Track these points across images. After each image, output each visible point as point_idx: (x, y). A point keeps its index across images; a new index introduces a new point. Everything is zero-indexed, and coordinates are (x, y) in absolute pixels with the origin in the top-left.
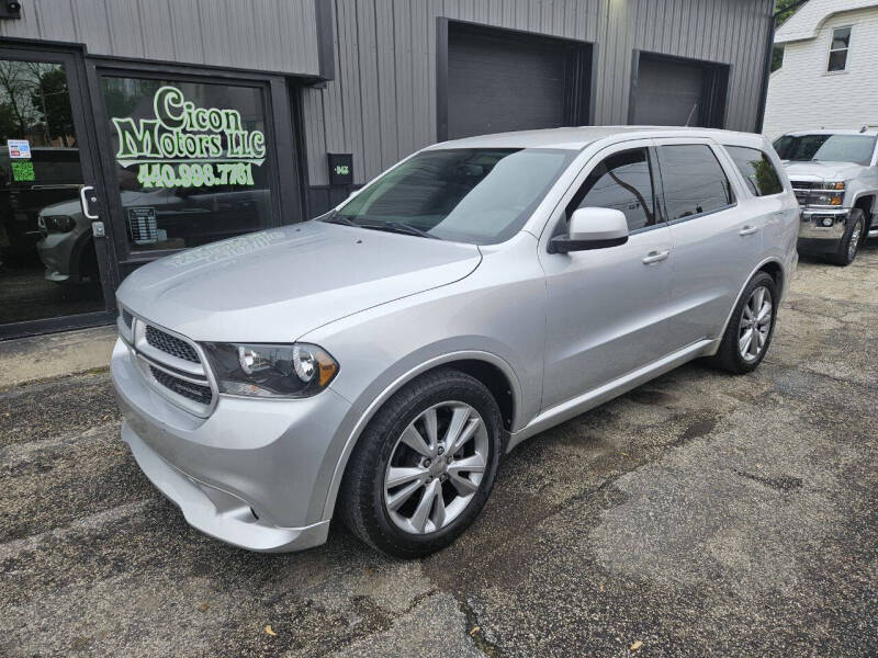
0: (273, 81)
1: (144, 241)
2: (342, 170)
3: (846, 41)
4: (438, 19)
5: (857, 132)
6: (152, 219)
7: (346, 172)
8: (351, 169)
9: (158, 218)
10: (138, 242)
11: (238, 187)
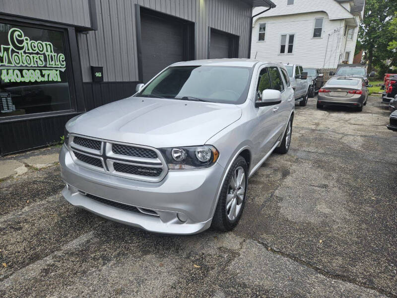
0: (69, 29)
1: (5, 111)
2: (98, 75)
3: (264, 29)
4: (136, 5)
5: (286, 65)
6: (9, 99)
7: (100, 75)
8: (102, 74)
9: (13, 98)
10: (2, 111)
11: (53, 82)
